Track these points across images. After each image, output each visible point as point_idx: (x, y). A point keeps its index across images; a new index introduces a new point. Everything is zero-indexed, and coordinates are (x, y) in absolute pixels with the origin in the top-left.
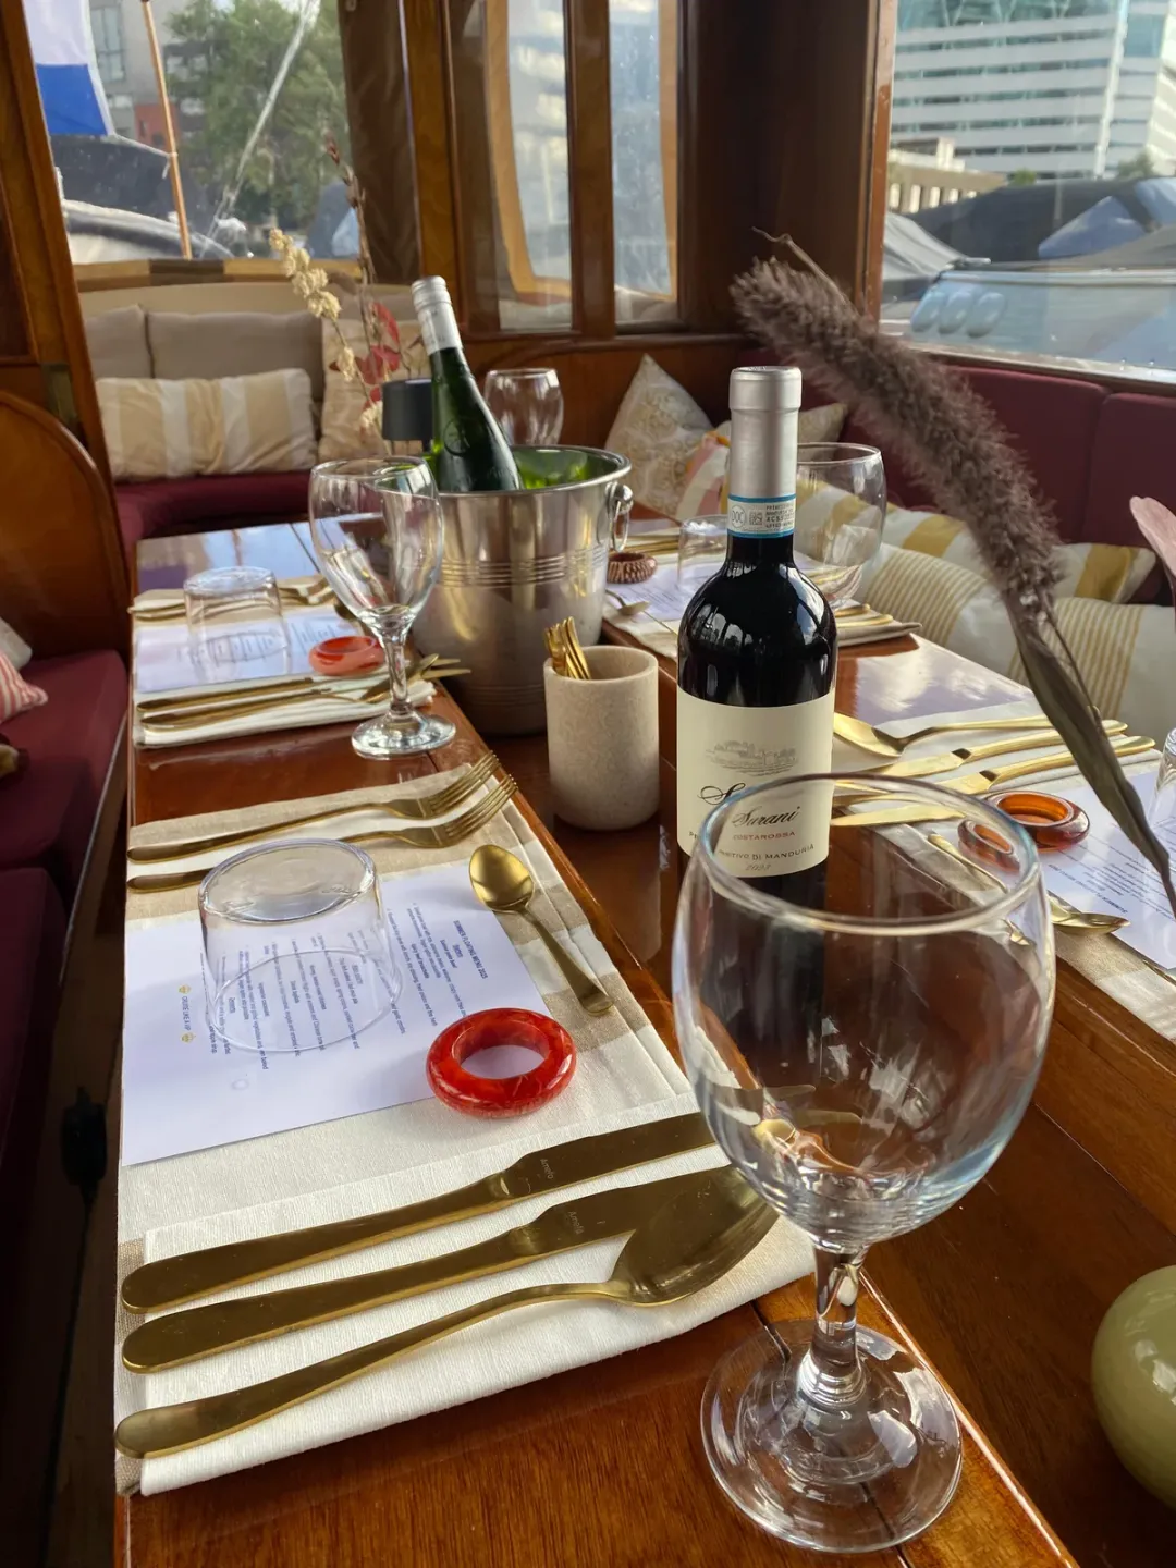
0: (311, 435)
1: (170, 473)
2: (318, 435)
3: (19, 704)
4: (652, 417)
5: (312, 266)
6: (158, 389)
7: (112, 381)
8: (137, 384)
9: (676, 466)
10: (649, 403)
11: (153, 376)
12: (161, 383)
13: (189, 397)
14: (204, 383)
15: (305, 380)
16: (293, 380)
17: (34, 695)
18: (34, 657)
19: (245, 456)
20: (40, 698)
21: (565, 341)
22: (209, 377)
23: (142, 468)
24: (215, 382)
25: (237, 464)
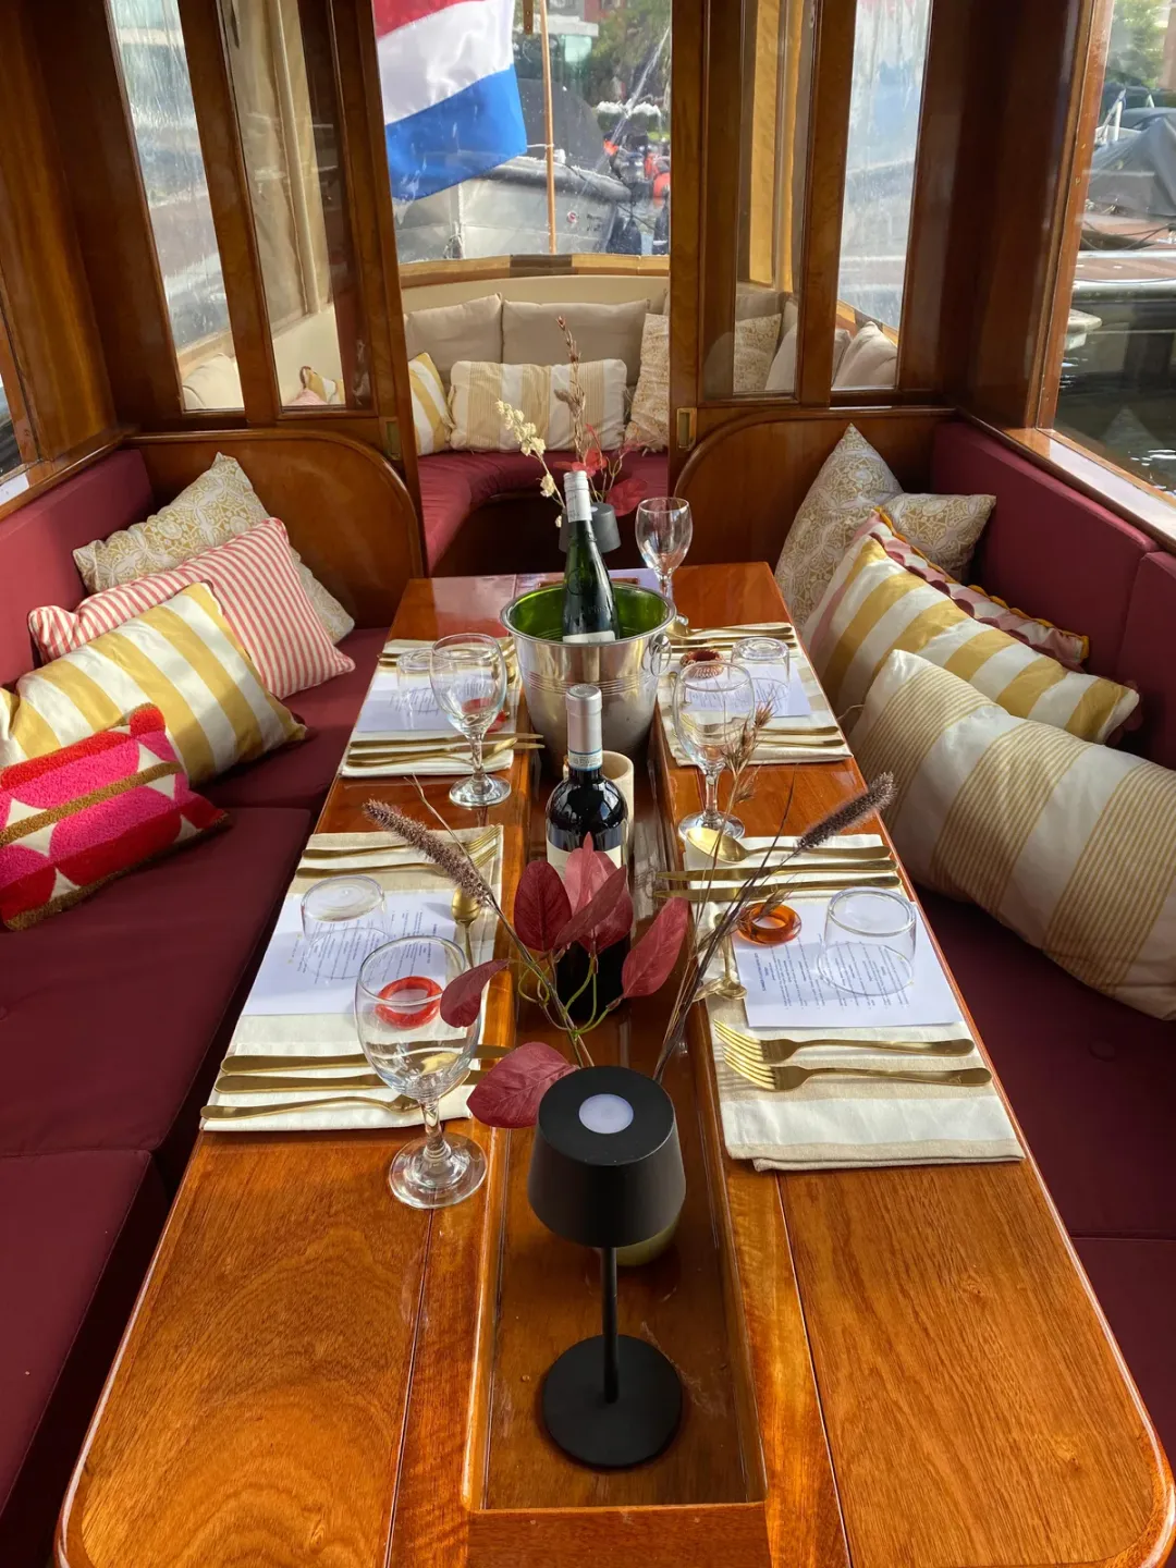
0: (620, 419)
1: (503, 447)
2: (627, 420)
3: (334, 673)
4: (841, 483)
5: (525, 421)
6: (501, 371)
7: (467, 364)
8: (485, 366)
9: (847, 530)
10: (842, 470)
11: (502, 362)
12: (505, 366)
13: (525, 380)
14: (538, 368)
15: (623, 369)
16: (612, 368)
17: (346, 665)
18: (355, 628)
19: (563, 437)
20: (350, 667)
21: (788, 398)
22: (542, 364)
23: (481, 442)
24: (547, 368)
25: (554, 444)
